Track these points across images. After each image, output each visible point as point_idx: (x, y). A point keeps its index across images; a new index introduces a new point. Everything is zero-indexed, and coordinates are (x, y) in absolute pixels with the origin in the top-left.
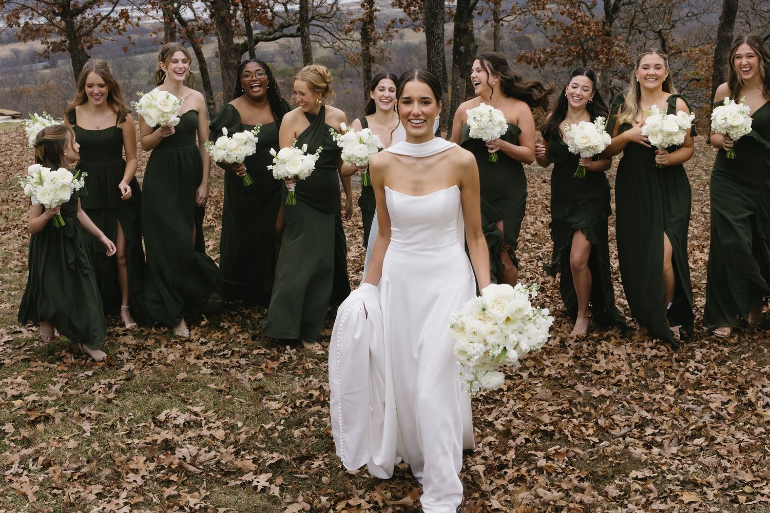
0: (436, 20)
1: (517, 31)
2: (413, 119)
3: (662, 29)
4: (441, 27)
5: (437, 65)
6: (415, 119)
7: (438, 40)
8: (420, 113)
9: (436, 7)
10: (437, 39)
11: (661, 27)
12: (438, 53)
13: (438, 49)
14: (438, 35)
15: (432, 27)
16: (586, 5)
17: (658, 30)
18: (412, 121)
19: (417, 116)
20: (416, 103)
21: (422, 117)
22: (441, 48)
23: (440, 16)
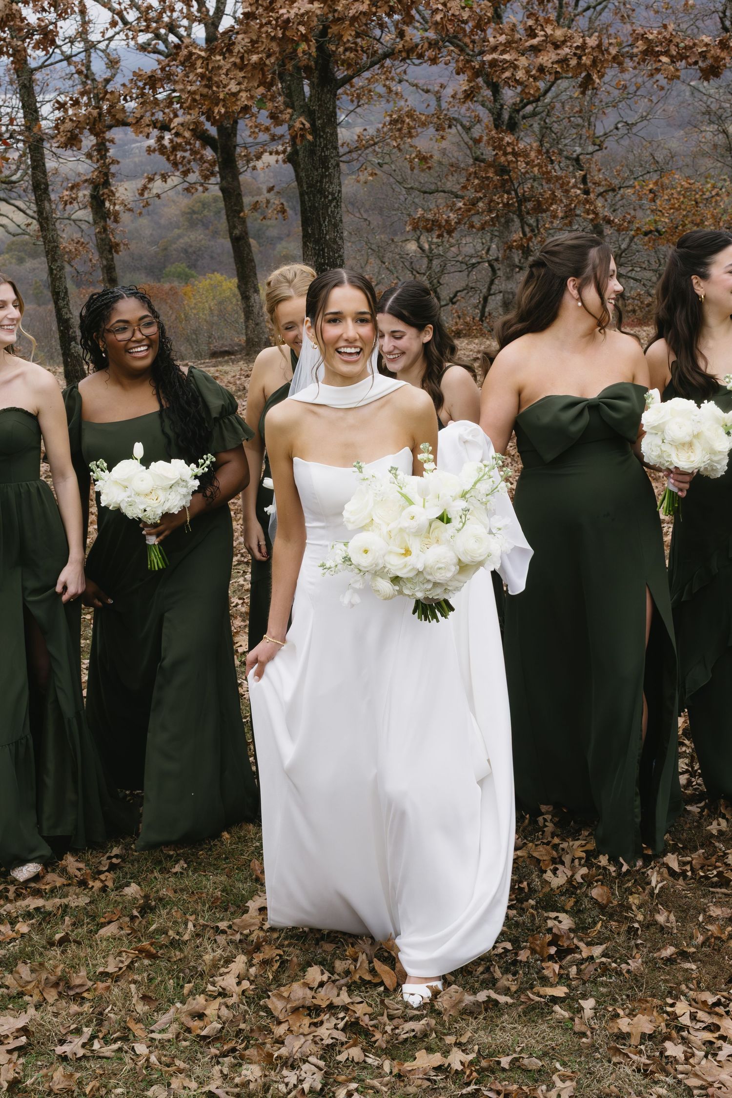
0: (327, 169)
1: (371, 178)
2: (344, 347)
3: (581, 154)
4: (336, 181)
5: (335, 247)
6: (347, 347)
7: (334, 204)
8: (358, 337)
9: (326, 146)
10: (331, 202)
11: (578, 150)
12: (335, 226)
13: (334, 218)
14: (333, 194)
15: (321, 182)
16: (462, 125)
17: (575, 155)
18: (342, 350)
19: (350, 342)
20: (349, 321)
21: (359, 344)
22: (339, 216)
23: (332, 161)
